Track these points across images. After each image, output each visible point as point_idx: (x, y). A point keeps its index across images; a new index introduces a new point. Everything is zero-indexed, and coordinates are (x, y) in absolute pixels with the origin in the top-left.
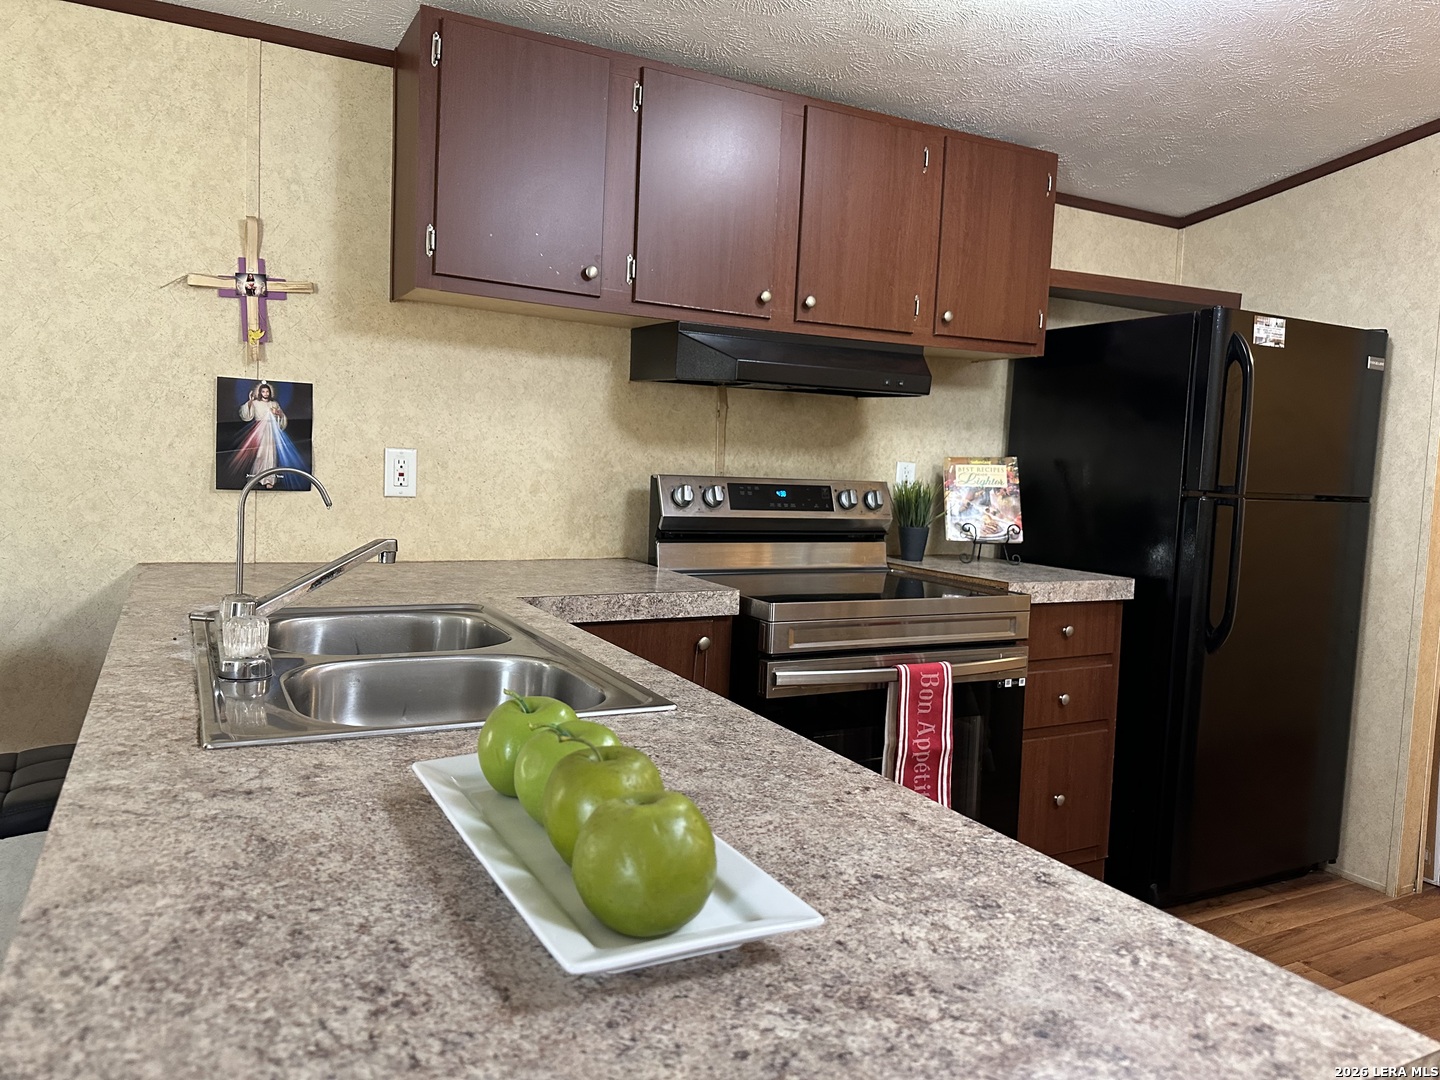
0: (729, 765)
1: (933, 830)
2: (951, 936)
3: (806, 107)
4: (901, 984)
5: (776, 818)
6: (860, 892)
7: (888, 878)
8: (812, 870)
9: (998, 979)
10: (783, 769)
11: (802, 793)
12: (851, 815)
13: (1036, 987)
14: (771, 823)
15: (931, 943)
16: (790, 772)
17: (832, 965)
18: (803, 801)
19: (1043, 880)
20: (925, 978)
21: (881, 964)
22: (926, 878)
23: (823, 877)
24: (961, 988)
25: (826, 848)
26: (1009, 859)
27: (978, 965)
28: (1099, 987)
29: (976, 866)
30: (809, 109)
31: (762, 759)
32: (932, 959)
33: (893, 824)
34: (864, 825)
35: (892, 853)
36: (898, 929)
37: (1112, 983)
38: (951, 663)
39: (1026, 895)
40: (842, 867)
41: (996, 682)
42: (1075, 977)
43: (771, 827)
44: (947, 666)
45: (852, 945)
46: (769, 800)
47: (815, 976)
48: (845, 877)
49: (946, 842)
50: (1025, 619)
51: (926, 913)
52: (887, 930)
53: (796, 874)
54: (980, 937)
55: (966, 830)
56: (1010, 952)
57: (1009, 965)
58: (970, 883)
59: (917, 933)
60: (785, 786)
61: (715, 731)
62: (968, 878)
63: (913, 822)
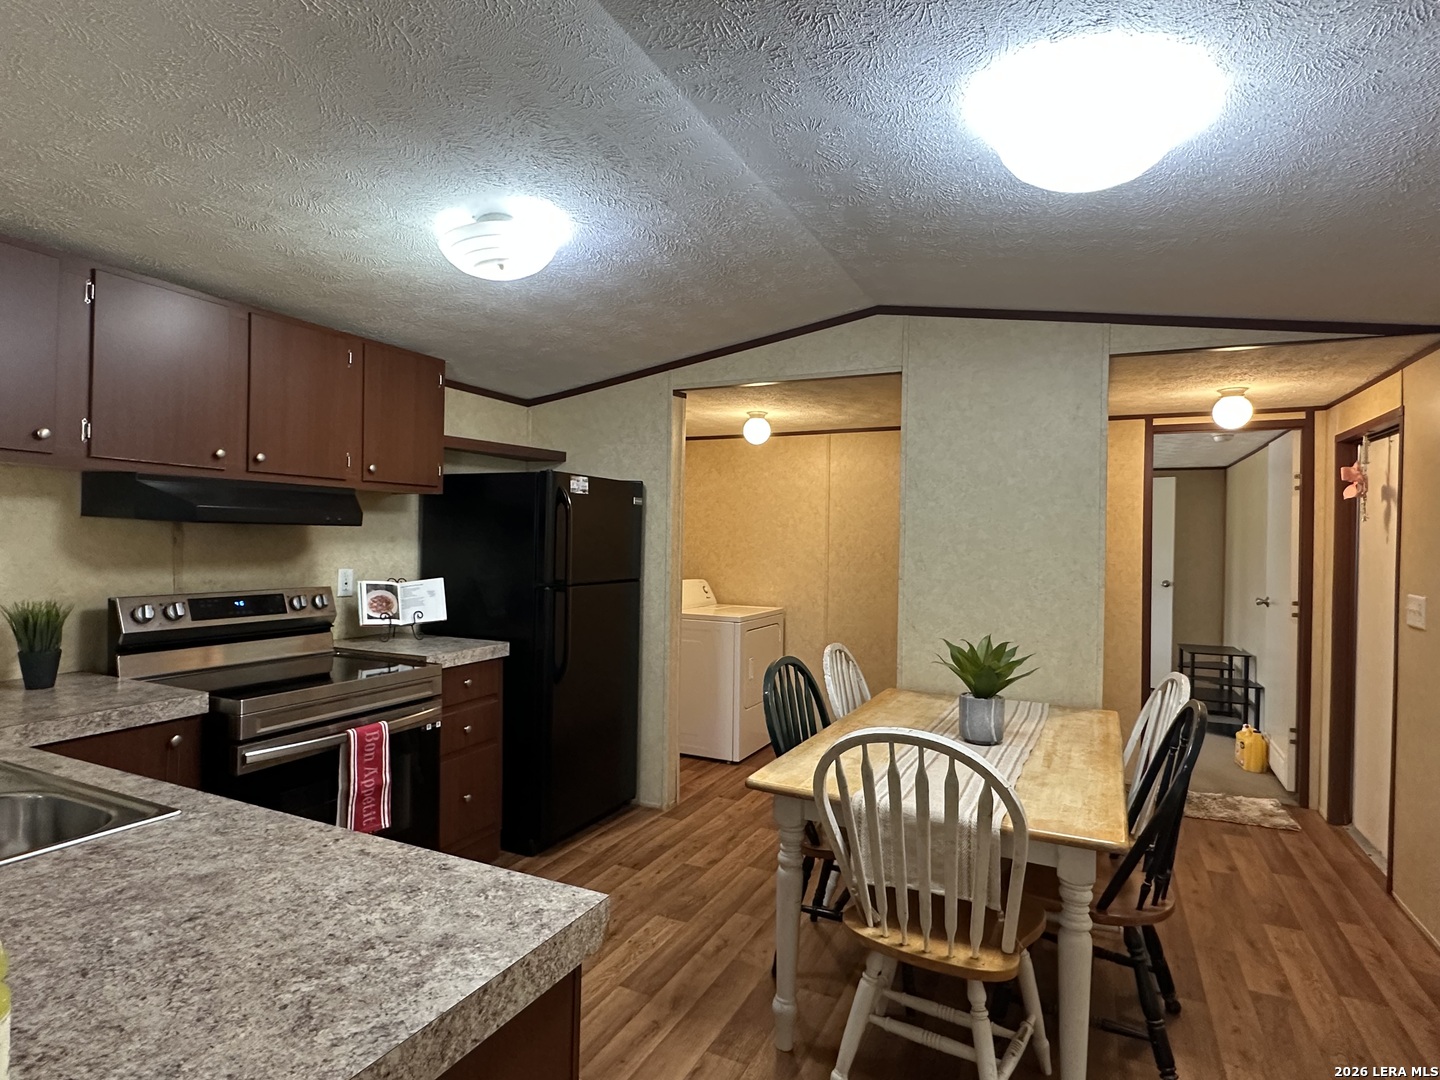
0: (236, 847)
1: (381, 856)
2: (394, 912)
3: (250, 314)
4: (369, 945)
5: (278, 875)
6: (340, 904)
7: (356, 891)
8: (308, 900)
9: (419, 926)
10: (278, 840)
11: (294, 853)
12: (329, 859)
13: (438, 925)
14: (275, 879)
15: (383, 919)
16: (282, 841)
17: (328, 947)
18: (295, 859)
19: (444, 868)
20: (381, 938)
21: (356, 939)
22: (378, 885)
23: (316, 902)
24: (400, 937)
25: (315, 885)
26: (425, 861)
27: (408, 923)
28: (469, 915)
29: (406, 870)
30: (253, 316)
31: (260, 837)
32: (383, 927)
33: (356, 858)
34: (338, 864)
35: (357, 877)
36: (363, 917)
37: (475, 911)
38: (387, 721)
39: (434, 879)
40: (327, 893)
41: (419, 728)
42: (457, 914)
43: (276, 881)
44: (384, 724)
45: (338, 934)
46: (270, 864)
47: (319, 956)
48: (329, 899)
49: (388, 861)
50: (439, 680)
51: (379, 905)
52: (358, 920)
53: (298, 905)
54: (409, 909)
55: (400, 851)
56: (425, 911)
57: (424, 918)
58: (403, 881)
59: (376, 915)
60: (280, 852)
61: (219, 824)
62: (402, 879)
63: (368, 854)
